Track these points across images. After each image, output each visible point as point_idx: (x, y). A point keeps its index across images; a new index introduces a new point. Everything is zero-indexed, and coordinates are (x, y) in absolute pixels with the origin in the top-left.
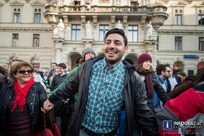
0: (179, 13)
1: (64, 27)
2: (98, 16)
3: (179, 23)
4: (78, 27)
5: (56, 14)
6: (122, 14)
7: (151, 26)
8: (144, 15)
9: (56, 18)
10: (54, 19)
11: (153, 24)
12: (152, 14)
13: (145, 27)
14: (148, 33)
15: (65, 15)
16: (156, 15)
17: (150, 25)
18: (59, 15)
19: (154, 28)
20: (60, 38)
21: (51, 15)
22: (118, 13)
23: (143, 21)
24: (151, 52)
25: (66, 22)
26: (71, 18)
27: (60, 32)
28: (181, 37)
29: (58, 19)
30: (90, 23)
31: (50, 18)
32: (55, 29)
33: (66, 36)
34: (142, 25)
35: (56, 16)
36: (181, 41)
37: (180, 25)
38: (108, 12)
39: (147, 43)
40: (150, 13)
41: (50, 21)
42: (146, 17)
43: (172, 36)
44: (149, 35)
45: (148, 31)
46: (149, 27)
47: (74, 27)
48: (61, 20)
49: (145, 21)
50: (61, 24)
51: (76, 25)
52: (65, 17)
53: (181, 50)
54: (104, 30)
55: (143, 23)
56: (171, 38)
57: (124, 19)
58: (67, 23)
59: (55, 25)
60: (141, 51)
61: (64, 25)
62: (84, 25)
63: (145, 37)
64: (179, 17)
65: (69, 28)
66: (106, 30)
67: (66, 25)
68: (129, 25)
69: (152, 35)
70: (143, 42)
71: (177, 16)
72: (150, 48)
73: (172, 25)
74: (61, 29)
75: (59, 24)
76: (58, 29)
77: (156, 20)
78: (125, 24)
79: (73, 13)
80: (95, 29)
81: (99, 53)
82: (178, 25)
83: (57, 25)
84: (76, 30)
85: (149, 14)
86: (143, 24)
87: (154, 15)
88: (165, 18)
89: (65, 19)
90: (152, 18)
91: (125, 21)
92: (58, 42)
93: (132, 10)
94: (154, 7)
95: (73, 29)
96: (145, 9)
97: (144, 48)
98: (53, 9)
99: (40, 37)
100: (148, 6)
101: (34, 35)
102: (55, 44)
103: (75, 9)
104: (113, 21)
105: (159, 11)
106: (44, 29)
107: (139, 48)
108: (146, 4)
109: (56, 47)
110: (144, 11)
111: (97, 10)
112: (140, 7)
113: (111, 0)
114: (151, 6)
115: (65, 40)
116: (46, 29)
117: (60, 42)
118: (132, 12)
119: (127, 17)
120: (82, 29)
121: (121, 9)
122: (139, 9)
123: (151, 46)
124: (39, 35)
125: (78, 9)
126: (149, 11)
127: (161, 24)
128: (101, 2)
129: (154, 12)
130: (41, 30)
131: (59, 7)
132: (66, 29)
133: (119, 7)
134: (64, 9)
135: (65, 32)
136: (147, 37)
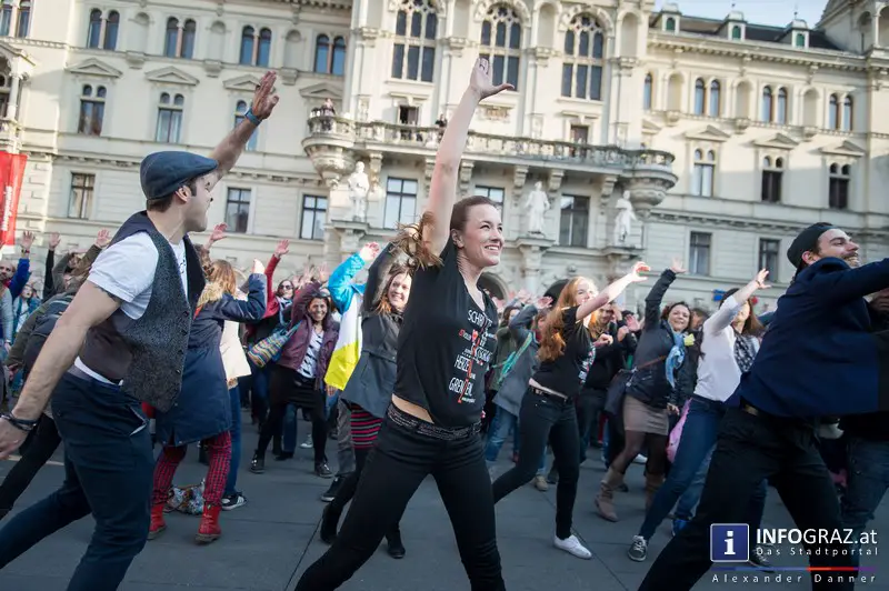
0: (706, 159)
1: (367, 186)
2: (477, 162)
3: (706, 192)
4: (409, 188)
5: (349, 145)
6: (548, 165)
7: (628, 205)
8: (612, 173)
9: (346, 156)
10: (339, 160)
11: (633, 200)
12: (633, 171)
13: (609, 206)
14: (617, 227)
15: (376, 150)
16: (643, 175)
17: (624, 202)
18: (357, 147)
19: (636, 210)
20: (357, 220)
22: (539, 158)
23: (607, 189)
25: (376, 171)
26: (389, 160)
27: (358, 202)
28: (708, 235)
29: (349, 158)
31: (329, 154)
32: (335, 187)
33: (368, 215)
34: (603, 200)
35: (345, 150)
36: (708, 246)
37: (706, 198)
38: (507, 156)
39: (614, 255)
40: (627, 167)
42: (615, 180)
43: (682, 228)
44: (622, 232)
45: (620, 220)
47: (395, 186)
48: (361, 165)
49: (611, 190)
50: (360, 176)
51: (403, 180)
52: (374, 158)
53: (708, 275)
55: (607, 194)
56: (680, 235)
57: (552, 178)
58: (376, 174)
59: (338, 177)
61: (369, 178)
63: (610, 233)
64: (707, 171)
65: (380, 192)
67: (374, 179)
68: (564, 195)
69: (629, 232)
70: (603, 250)
71: (698, 168)
72: (622, 267)
73: (683, 196)
74: (360, 193)
75: (354, 175)
76: (352, 190)
77: (643, 190)
78: (554, 191)
79: (400, 146)
82: (701, 196)
83: (350, 180)
84: (402, 195)
85: (625, 171)
86: (604, 196)
87: (638, 175)
88: (667, 185)
89: (373, 161)
90: (633, 181)
91: (555, 184)
92: (351, 232)
93: (578, 153)
94: (640, 153)
95: (390, 190)
96: (614, 155)
97: (605, 267)
98: (338, 128)
99: (252, 198)
100: (623, 148)
101: (229, 189)
102: (340, 238)
103: (406, 133)
104: (520, 180)
105: (654, 167)
106: (270, 174)
107: (590, 267)
108: (616, 138)
109: (340, 245)
110: (612, 162)
111: (476, 144)
112: (599, 148)
113: (513, 114)
114: (631, 148)
115: (370, 228)
116: (275, 174)
117: (357, 232)
118: (577, 159)
119: (562, 174)
120: (421, 194)
121: (546, 147)
122: (597, 152)
123: (623, 264)
124: (249, 190)
125: (414, 136)
126: (623, 161)
127: (655, 202)
128: (483, 117)
129: (640, 166)
130: (259, 176)
131: (356, 124)
132: (371, 194)
133: (541, 143)
134: (374, 132)
135: (367, 201)
136: (616, 237)
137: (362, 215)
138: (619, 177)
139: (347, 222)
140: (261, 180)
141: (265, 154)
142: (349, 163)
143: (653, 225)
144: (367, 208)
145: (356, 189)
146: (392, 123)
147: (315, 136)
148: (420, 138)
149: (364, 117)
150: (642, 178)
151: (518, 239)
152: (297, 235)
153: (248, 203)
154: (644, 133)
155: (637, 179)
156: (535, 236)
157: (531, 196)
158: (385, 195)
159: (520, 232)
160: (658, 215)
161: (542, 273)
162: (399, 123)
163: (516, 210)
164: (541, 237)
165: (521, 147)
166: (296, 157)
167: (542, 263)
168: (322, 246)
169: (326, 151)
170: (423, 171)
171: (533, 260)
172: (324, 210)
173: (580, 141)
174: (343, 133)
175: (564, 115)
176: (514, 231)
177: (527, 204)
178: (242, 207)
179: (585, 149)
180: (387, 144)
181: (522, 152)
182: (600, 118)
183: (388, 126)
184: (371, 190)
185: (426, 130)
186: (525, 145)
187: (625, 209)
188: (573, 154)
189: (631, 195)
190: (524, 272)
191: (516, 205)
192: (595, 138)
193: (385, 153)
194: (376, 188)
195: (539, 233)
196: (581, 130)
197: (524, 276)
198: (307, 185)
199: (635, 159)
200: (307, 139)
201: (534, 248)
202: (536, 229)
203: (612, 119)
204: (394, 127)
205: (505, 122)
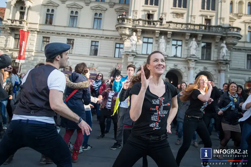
1: (136, 40)
2: (173, 32)
4: (150, 40)
5: (131, 27)
6: (197, 32)
7: (225, 46)
8: (219, 35)
9: (130, 30)
10: (127, 32)
12: (227, 34)
13: (218, 46)
14: (221, 53)
15: (139, 28)
16: (230, 35)
17: (223, 45)
18: (133, 27)
19: (227, 47)
20: (133, 51)
21: (125, 28)
22: (194, 30)
23: (218, 41)
24: (224, 71)
25: (139, 35)
26: (143, 31)
27: (133, 45)
29: (131, 31)
30: (164, 38)
31: (124, 30)
32: (126, 41)
33: (137, 50)
35: (129, 28)
38: (183, 30)
39: (220, 63)
40: (224, 33)
41: (123, 33)
42: (220, 37)
43: (244, 53)
44: (223, 55)
45: (222, 51)
46: (223, 47)
47: (146, 40)
48: (134, 33)
50: (134, 37)
51: (148, 38)
52: (139, 31)
54: (177, 46)
56: (244, 56)
57: (199, 37)
60: (213, 69)
61: (137, 38)
62: (157, 39)
63: (219, 55)
65: (141, 42)
66: (179, 45)
67: (139, 38)
68: (203, 42)
69: (225, 54)
70: (216, 61)
71: (249, 33)
72: (224, 67)
73: (244, 42)
74: (134, 42)
75: (132, 37)
76: (131, 41)
77: (231, 41)
78: (199, 41)
79: (147, 27)
80: (168, 44)
81: (171, 69)
83: (131, 38)
84: (148, 43)
85: (224, 34)
86: (217, 43)
87: (228, 35)
88: (239, 39)
89: (138, 32)
90: (226, 37)
91: (199, 39)
92: (131, 55)
93: (207, 28)
94: (229, 28)
95: (144, 41)
96: (220, 29)
97: (217, 67)
98: (127, 21)
99: (99, 44)
100: (223, 26)
101: (92, 41)
102: (127, 57)
103: (149, 23)
104: (187, 38)
105: (234, 32)
106: (105, 36)
107: (212, 67)
108: (220, 23)
109: (127, 60)
110: (219, 31)
111: (172, 26)
112: (214, 26)
113: (185, 16)
114: (226, 26)
115: (137, 54)
116: (107, 36)
117: (133, 55)
118: (207, 30)
119: (202, 35)
120: (154, 43)
121: (196, 26)
122: (214, 28)
123: (224, 66)
124: (98, 42)
125: (152, 23)
126: (223, 30)
127: (235, 44)
128: (175, 17)
129: (229, 32)
130: (101, 37)
131: (133, 20)
132: (138, 43)
133: (195, 25)
134: (139, 22)
135: (136, 45)
136: (221, 57)
137: (135, 50)
138: (222, 36)
139: (130, 52)
140: (102, 38)
141: (103, 30)
142: (130, 33)
143: (234, 53)
144: (136, 47)
145: (133, 41)
146: (145, 19)
147: (120, 24)
148: (154, 24)
149: (136, 17)
150: (230, 37)
151: (187, 57)
152: (114, 56)
153: (98, 46)
154: (230, 21)
155: (228, 37)
156: (193, 56)
157: (191, 43)
158: (142, 43)
159: (187, 55)
160: (235, 49)
161: (196, 69)
162: (147, 19)
163: (186, 48)
164: (195, 57)
165: (188, 27)
166: (114, 31)
167: (195, 65)
168: (122, 60)
169: (123, 29)
170: (155, 35)
171: (192, 64)
172: (122, 48)
173: (208, 24)
174: (128, 23)
175: (202, 16)
176: (186, 55)
177: (190, 45)
178: (96, 47)
179: (210, 27)
180: (143, 26)
181: (188, 28)
182: (215, 16)
183: (143, 20)
184: (138, 41)
185: (156, 21)
186: (189, 26)
187: (224, 47)
188: (205, 29)
189: (226, 42)
190: (189, 68)
191: (186, 46)
192: (213, 23)
193: (142, 29)
194: (139, 41)
195: (194, 55)
196: (208, 21)
197: (189, 70)
198: (117, 40)
199: (227, 30)
200: (117, 25)
201: (192, 60)
202: (193, 54)
203: (219, 17)
204: (145, 21)
205: (182, 18)
